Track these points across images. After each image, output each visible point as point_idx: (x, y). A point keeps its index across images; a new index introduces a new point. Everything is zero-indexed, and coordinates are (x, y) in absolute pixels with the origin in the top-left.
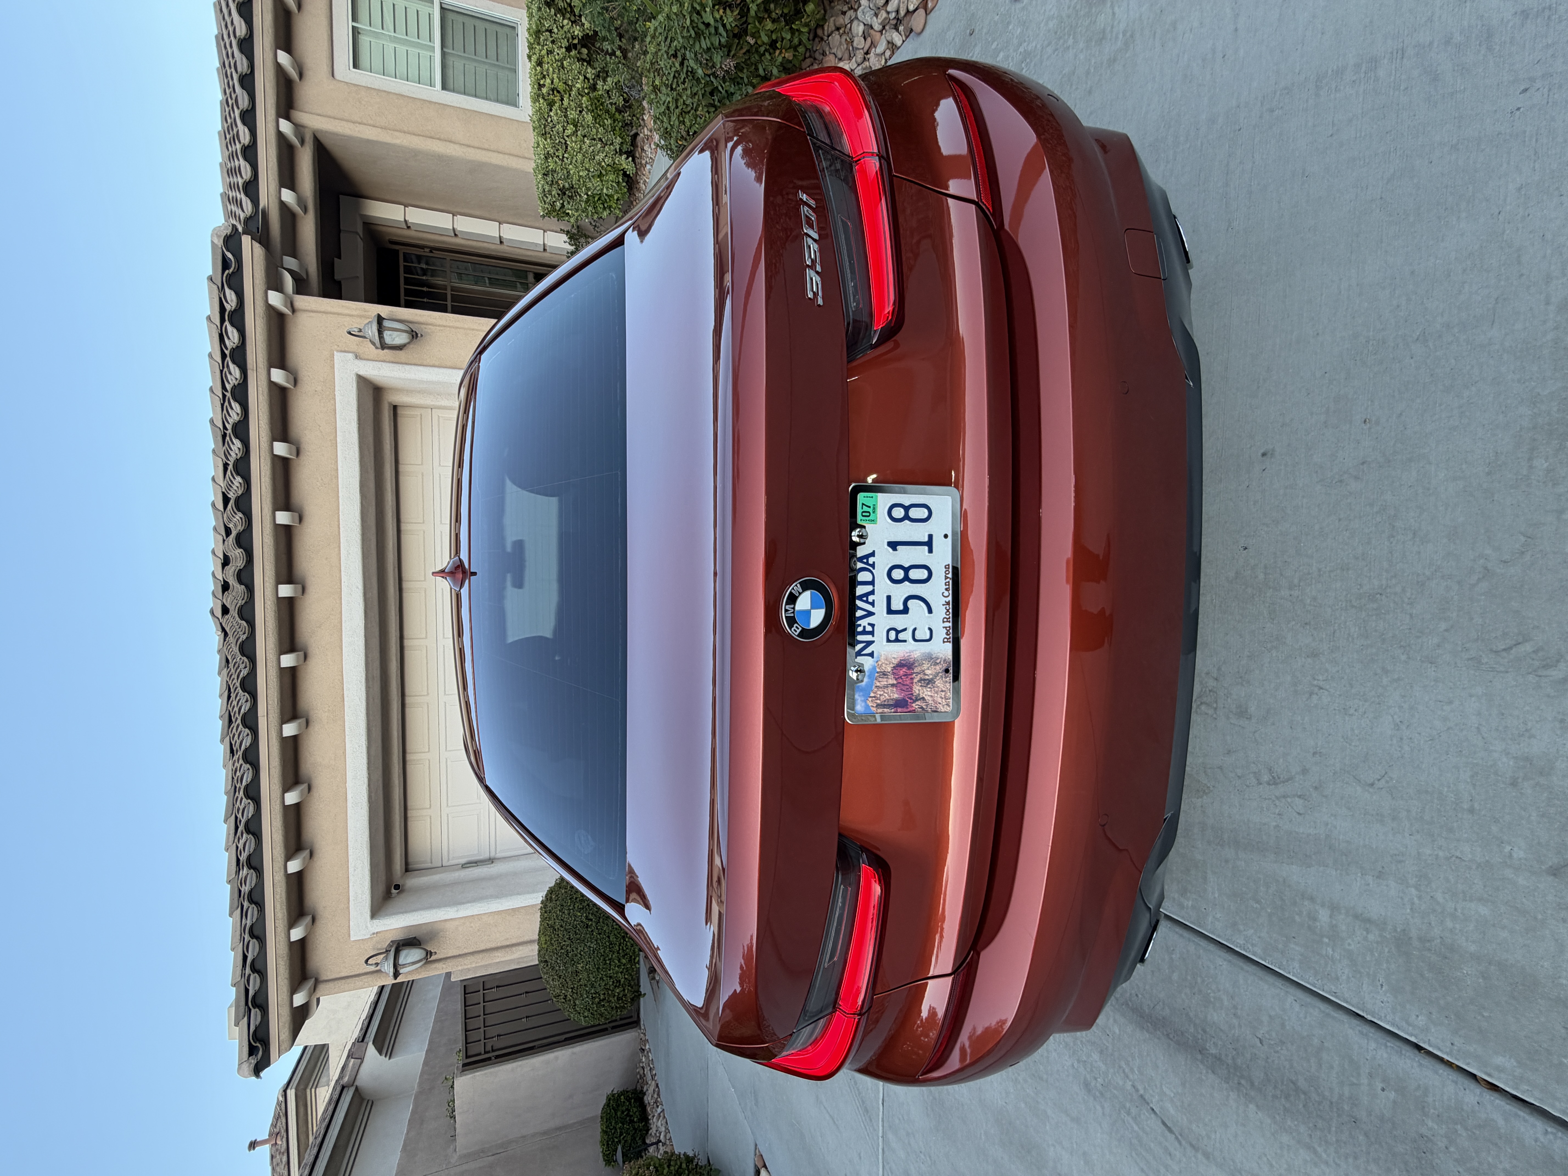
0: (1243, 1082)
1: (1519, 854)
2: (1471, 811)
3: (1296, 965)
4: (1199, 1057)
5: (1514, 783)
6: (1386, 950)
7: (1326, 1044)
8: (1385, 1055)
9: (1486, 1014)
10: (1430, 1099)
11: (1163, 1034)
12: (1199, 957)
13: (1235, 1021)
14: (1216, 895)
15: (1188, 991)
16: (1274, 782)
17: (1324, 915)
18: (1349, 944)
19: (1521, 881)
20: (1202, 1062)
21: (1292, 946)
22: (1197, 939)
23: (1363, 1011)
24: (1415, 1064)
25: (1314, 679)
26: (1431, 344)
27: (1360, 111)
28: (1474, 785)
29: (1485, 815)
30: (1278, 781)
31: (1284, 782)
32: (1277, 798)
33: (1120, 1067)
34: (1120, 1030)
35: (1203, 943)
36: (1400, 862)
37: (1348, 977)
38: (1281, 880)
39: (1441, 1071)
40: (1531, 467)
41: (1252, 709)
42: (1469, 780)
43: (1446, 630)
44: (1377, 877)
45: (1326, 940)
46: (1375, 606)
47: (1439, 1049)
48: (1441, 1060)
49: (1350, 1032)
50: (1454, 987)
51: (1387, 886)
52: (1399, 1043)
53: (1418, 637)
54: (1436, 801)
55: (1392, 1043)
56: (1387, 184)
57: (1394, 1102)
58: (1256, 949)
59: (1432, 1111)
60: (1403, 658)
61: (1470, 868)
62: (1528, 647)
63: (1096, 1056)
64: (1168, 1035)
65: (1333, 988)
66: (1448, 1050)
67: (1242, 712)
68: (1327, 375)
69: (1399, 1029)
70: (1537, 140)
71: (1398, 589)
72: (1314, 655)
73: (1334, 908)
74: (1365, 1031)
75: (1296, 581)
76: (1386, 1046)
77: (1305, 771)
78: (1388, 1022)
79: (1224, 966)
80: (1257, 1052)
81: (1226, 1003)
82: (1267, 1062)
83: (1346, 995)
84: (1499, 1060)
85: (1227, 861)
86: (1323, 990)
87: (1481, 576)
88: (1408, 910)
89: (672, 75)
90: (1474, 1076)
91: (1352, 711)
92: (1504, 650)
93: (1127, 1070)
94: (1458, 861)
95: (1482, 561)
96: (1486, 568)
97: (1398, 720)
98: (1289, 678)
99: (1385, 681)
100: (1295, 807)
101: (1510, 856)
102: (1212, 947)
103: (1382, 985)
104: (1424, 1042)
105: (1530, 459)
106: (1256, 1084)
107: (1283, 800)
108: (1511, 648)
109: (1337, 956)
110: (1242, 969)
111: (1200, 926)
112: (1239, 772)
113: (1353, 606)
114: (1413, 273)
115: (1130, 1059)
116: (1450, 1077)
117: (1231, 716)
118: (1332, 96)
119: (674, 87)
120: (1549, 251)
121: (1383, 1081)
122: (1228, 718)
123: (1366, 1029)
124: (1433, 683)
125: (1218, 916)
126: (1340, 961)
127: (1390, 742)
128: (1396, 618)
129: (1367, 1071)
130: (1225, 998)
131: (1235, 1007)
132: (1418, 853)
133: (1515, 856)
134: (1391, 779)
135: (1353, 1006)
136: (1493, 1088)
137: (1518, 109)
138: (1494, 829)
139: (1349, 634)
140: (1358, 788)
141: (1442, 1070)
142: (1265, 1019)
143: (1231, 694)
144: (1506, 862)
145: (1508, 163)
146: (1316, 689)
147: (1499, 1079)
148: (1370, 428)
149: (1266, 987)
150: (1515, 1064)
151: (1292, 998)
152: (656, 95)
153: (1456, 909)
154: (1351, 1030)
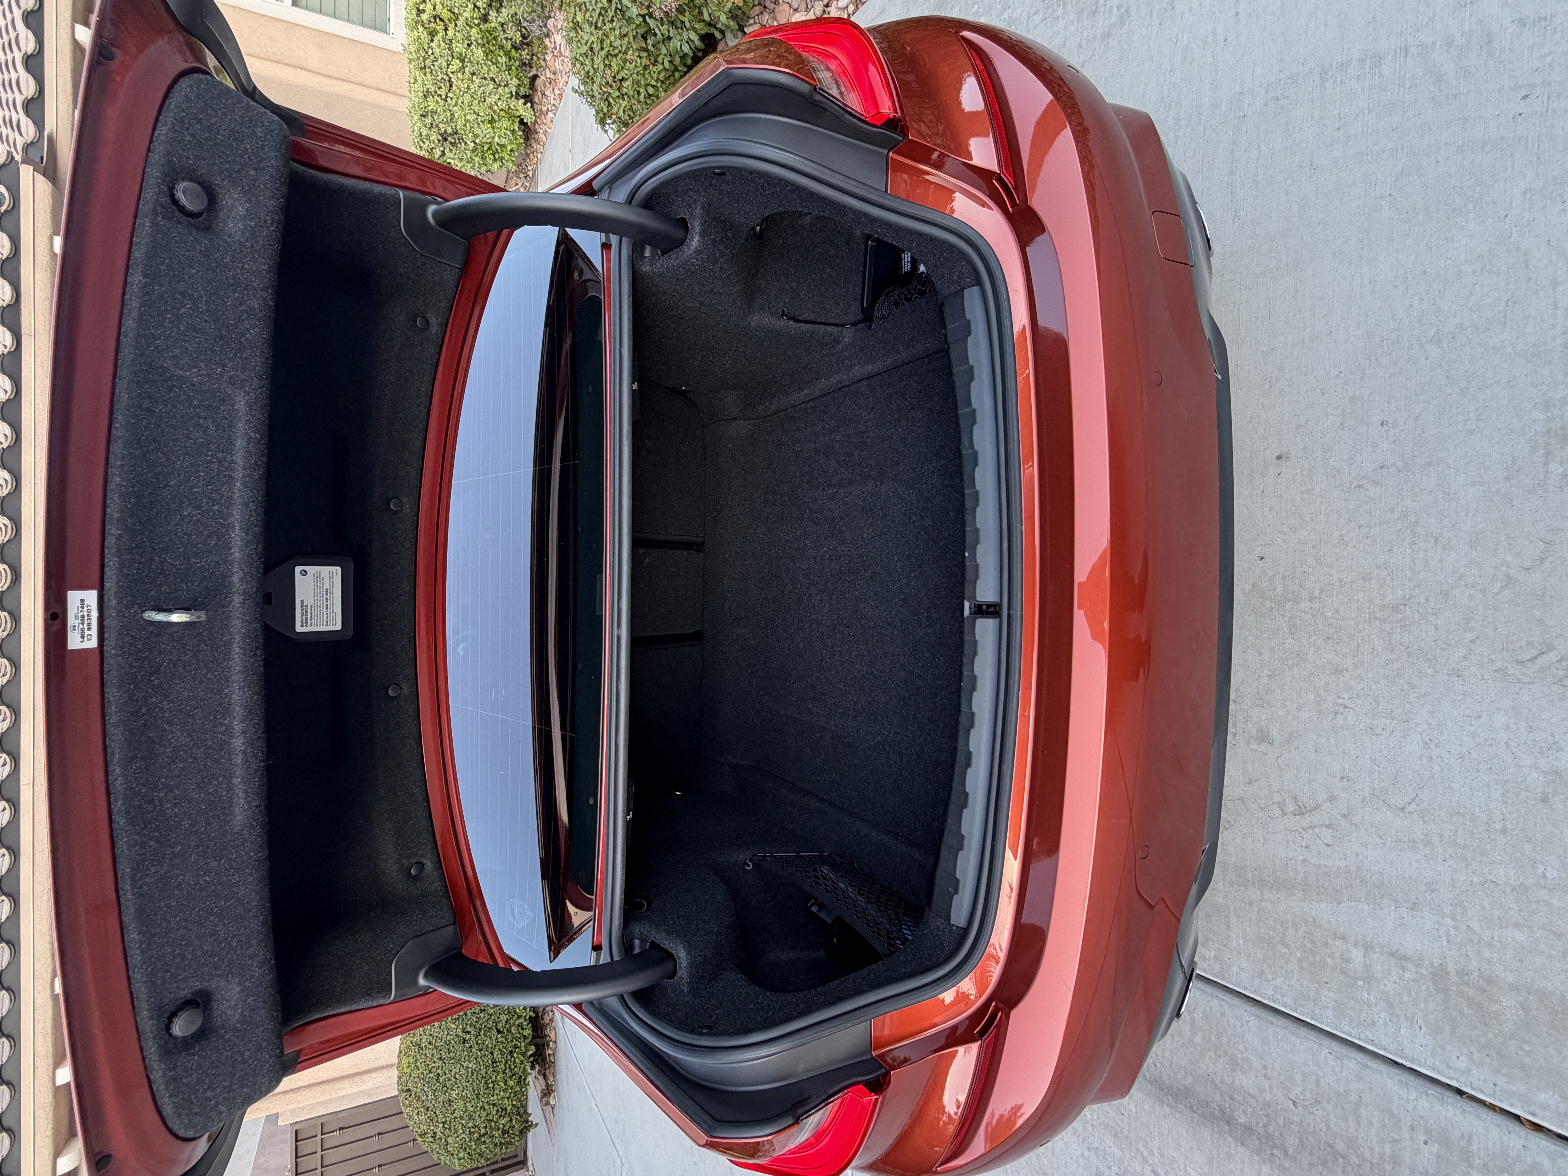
0: (1275, 1152)
1: (1552, 873)
2: (1504, 831)
3: (1330, 1013)
4: (1226, 1128)
5: (1545, 799)
6: (1424, 988)
7: (1364, 1099)
8: (1427, 1105)
9: (1527, 1048)
10: (1474, 1148)
11: (1185, 1106)
12: (1223, 1014)
13: (1266, 1084)
14: (1241, 943)
15: (1212, 1054)
16: (1300, 812)
17: (1357, 955)
18: (1385, 985)
19: (1556, 903)
20: (1231, 1135)
21: (1325, 992)
22: (1221, 994)
23: (1402, 1057)
24: (1458, 1111)
25: (1339, 697)
26: (1445, 345)
27: (1366, 107)
28: (1505, 803)
29: (1517, 835)
30: (1304, 810)
31: (1310, 811)
32: (1303, 829)
33: (1137, 1150)
34: (1136, 1108)
35: (1228, 998)
36: (1435, 890)
37: (1386, 1022)
38: (1310, 919)
39: (1485, 1116)
40: (1547, 472)
41: (1275, 733)
42: (1500, 799)
43: (1472, 641)
44: (1412, 909)
45: (1360, 983)
46: (1399, 617)
47: (1482, 1092)
48: (1483, 1103)
49: (1389, 1082)
50: (1494, 1022)
51: (1422, 918)
52: (1439, 1090)
53: (1444, 649)
54: (1468, 823)
55: (1433, 1090)
56: (1395, 181)
57: (1438, 1155)
58: (1285, 1000)
59: (1477, 1161)
60: (1430, 671)
61: (1505, 892)
62: (1552, 657)
63: (1109, 1141)
64: (1191, 1107)
65: (1370, 1035)
66: (1491, 1092)
67: (1264, 737)
68: (1342, 375)
69: (1440, 1073)
70: (1539, 145)
71: (1422, 600)
72: (1338, 671)
73: (1368, 947)
74: (1404, 1079)
75: (1316, 593)
76: (1427, 1095)
77: (1332, 798)
78: (1428, 1067)
79: (1251, 1022)
80: (1291, 1116)
81: (1254, 1063)
82: (1301, 1126)
83: (1384, 1042)
84: (1543, 1097)
85: (1251, 903)
86: (1360, 1039)
87: (1503, 584)
88: (1445, 943)
89: (598, 11)
90: (1517, 1118)
91: (1379, 730)
92: (1529, 660)
93: (1145, 1154)
94: (1492, 885)
95: (1504, 568)
96: (1508, 576)
97: (1427, 739)
98: (1312, 698)
99: (1412, 696)
100: (1323, 839)
101: (1544, 876)
102: (1237, 1001)
103: (1420, 1027)
104: (1466, 1086)
105: (1546, 464)
106: (1291, 1152)
107: (1310, 831)
108: (1536, 658)
109: (1372, 999)
110: (1272, 1023)
111: (1223, 979)
112: (1262, 802)
113: (1376, 618)
114: (1424, 272)
115: (1149, 1140)
116: (1494, 1121)
117: (1251, 740)
118: (1338, 89)
119: (599, 25)
120: (1554, 257)
121: (1426, 1133)
122: (1248, 744)
123: (1406, 1077)
124: (1460, 697)
125: (1244, 965)
126: (1376, 1004)
127: (1419, 762)
128: (1421, 630)
129: (1408, 1124)
130: (1253, 1057)
131: (1265, 1067)
132: (1453, 880)
133: (1549, 875)
134: (1423, 801)
135: (1391, 1053)
136: (1538, 1128)
137: (1520, 114)
138: (1527, 848)
139: (1373, 648)
140: (1388, 813)
141: (1485, 1114)
142: (1298, 1077)
143: (1251, 717)
144: (1540, 883)
145: (1513, 167)
146: (1341, 709)
147: (1543, 1118)
148: (1388, 431)
149: (1298, 1041)
150: (1559, 1100)
151: (1327, 1050)
152: (577, 32)
153: (1492, 938)
154: (1389, 1079)
